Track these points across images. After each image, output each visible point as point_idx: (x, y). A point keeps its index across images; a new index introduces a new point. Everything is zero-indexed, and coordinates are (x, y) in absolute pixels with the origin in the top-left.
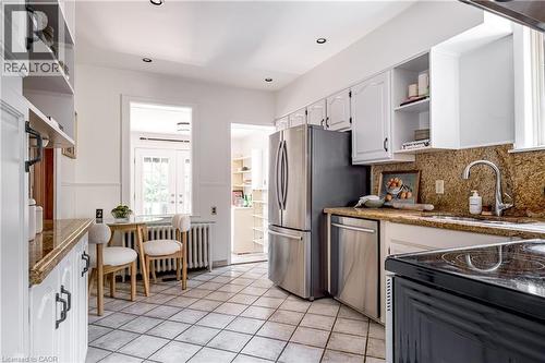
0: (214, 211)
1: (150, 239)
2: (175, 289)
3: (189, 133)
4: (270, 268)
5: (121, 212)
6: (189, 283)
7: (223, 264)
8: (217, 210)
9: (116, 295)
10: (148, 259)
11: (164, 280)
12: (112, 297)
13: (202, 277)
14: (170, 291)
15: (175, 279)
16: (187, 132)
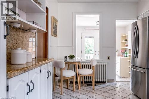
0: (109, 58)
1: (83, 68)
2: (90, 89)
3: (99, 26)
4: (132, 85)
5: (71, 57)
6: (96, 87)
7: (112, 81)
8: (110, 58)
9: (69, 88)
10: (80, 76)
11: (87, 85)
12: (67, 89)
13: (102, 85)
14: (88, 90)
15: (91, 85)
16: (98, 25)
